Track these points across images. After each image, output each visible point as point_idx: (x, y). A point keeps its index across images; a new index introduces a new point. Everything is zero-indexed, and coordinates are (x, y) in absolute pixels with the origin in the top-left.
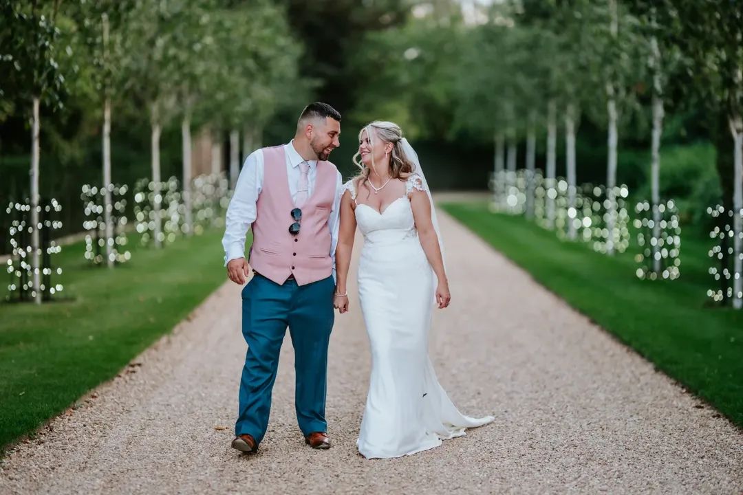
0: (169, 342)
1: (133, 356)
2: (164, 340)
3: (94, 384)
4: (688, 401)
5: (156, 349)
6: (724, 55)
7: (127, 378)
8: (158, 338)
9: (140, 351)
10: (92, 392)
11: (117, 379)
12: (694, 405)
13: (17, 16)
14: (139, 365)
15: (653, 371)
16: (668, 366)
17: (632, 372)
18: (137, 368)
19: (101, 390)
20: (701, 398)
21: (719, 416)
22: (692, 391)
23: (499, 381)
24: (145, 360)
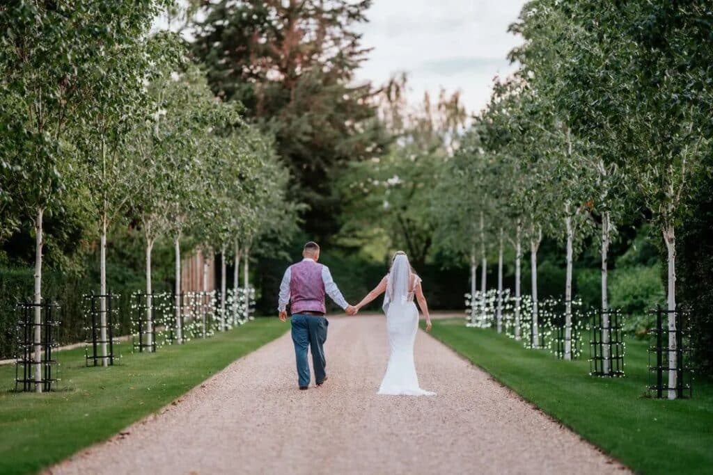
0: (155, 419)
1: (123, 427)
2: (151, 417)
3: (88, 444)
4: (602, 459)
5: (144, 423)
6: (656, 172)
7: (118, 442)
8: (147, 415)
9: (130, 423)
10: (87, 450)
11: (108, 443)
12: (606, 461)
13: (25, 131)
14: (128, 434)
15: (579, 441)
16: (590, 435)
17: (559, 440)
18: (126, 436)
19: (94, 449)
20: (612, 457)
21: (623, 468)
22: (606, 452)
23: (441, 445)
24: (133, 430)
